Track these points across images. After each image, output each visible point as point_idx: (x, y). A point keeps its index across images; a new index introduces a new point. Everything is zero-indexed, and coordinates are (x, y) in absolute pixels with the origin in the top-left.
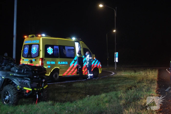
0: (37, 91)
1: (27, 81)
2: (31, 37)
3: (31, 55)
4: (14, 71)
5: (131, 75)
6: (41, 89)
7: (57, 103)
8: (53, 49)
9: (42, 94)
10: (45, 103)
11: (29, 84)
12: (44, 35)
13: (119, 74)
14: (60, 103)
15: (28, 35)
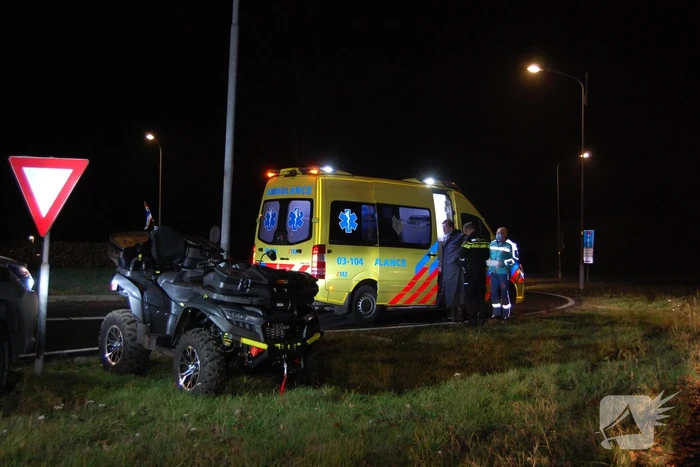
0: (284, 351)
1: (253, 318)
2: (286, 176)
3: (287, 233)
4: (214, 284)
5: (632, 309)
6: (298, 347)
7: (349, 392)
8: (359, 215)
9: (302, 363)
10: (311, 392)
11: (259, 330)
12: (328, 169)
13: (590, 306)
14: (359, 395)
15: (277, 168)
